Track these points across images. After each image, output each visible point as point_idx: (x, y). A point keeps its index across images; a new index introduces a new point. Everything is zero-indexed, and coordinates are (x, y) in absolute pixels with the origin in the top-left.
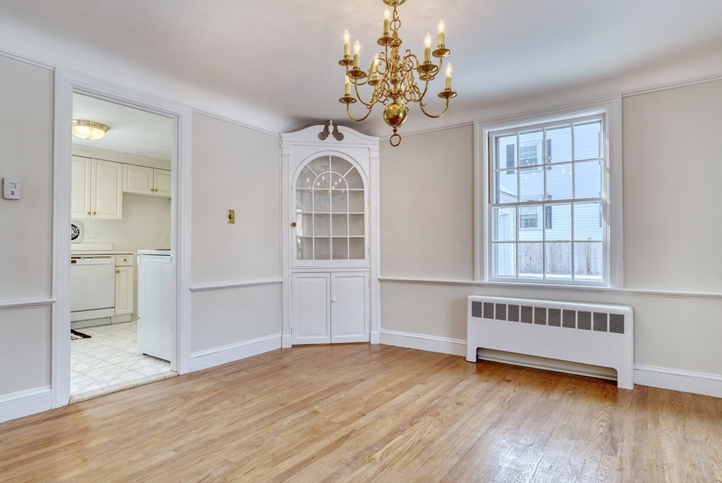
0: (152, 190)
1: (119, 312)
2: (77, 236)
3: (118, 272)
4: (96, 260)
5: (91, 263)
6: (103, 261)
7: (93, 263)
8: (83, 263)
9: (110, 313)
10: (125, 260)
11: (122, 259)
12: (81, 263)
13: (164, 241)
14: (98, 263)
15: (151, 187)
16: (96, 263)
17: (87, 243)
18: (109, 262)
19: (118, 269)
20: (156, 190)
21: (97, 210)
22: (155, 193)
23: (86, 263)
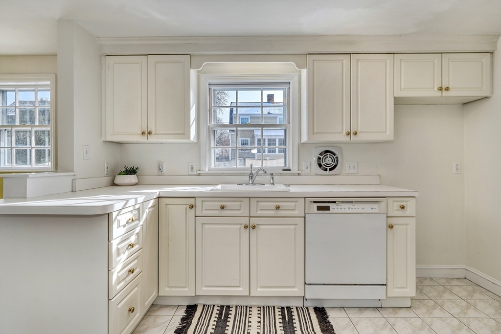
0: (441, 89)
1: (393, 292)
2: (335, 166)
3: (391, 227)
4: (357, 206)
5: (351, 211)
6: (367, 208)
7: (354, 211)
8: (339, 211)
9: (378, 293)
10: (403, 207)
11: (397, 205)
12: (336, 211)
13: (454, 171)
14: (360, 211)
15: (437, 85)
16: (357, 211)
17: (348, 175)
18: (377, 210)
19: (392, 221)
20: (447, 89)
21: (359, 129)
22: (445, 93)
23: (343, 211)
